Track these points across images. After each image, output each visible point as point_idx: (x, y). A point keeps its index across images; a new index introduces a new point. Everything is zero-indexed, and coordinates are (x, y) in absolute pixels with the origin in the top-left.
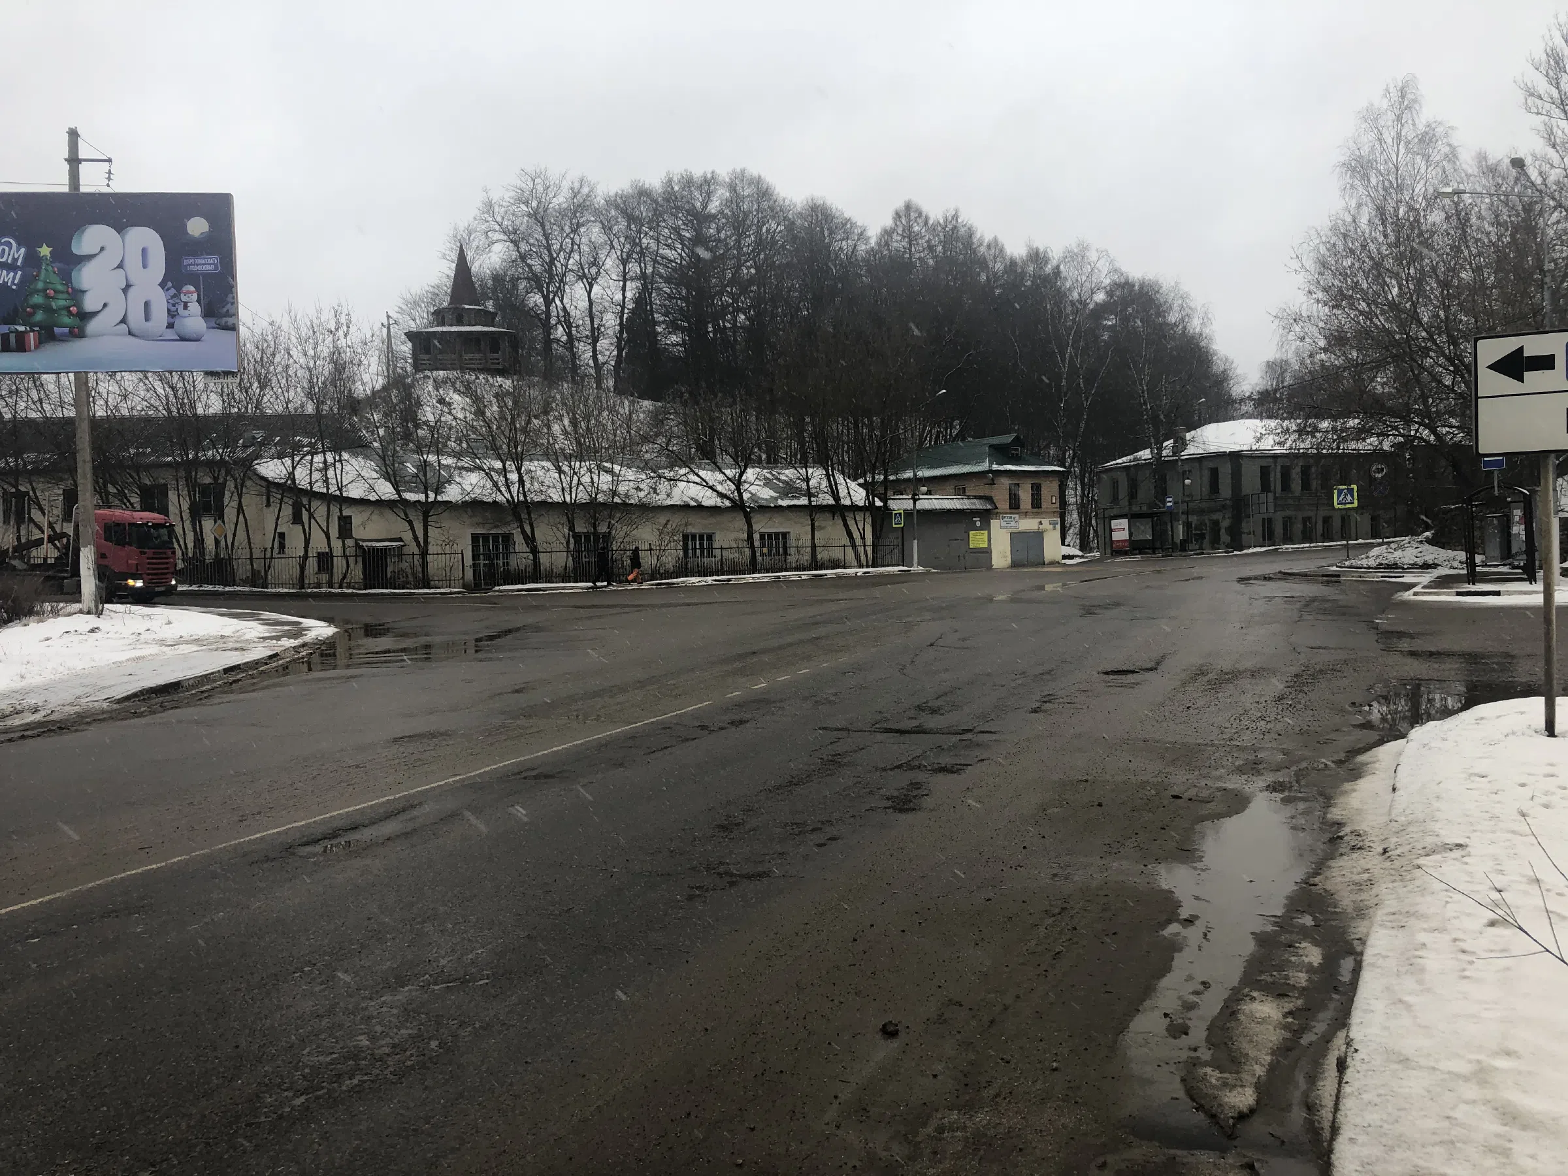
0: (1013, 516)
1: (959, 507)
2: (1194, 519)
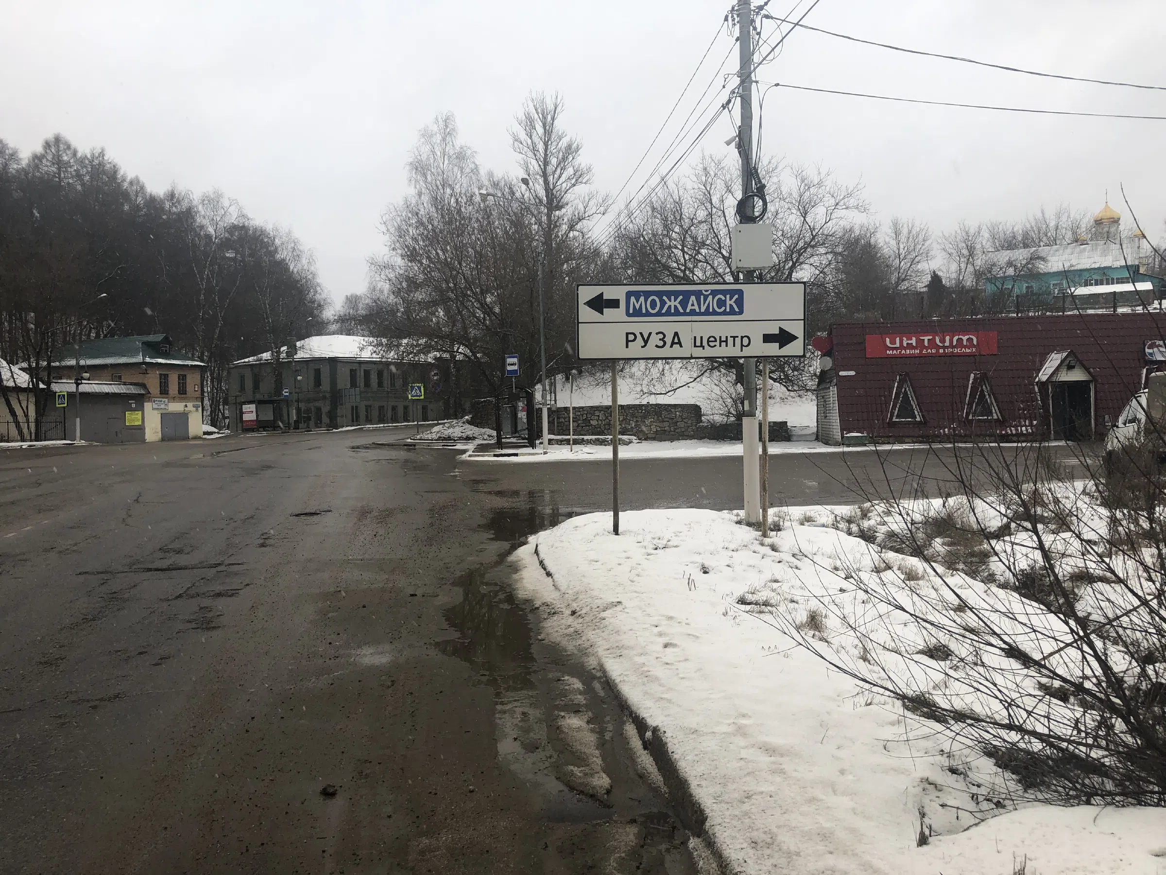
0: (163, 400)
1: (117, 391)
2: (302, 406)
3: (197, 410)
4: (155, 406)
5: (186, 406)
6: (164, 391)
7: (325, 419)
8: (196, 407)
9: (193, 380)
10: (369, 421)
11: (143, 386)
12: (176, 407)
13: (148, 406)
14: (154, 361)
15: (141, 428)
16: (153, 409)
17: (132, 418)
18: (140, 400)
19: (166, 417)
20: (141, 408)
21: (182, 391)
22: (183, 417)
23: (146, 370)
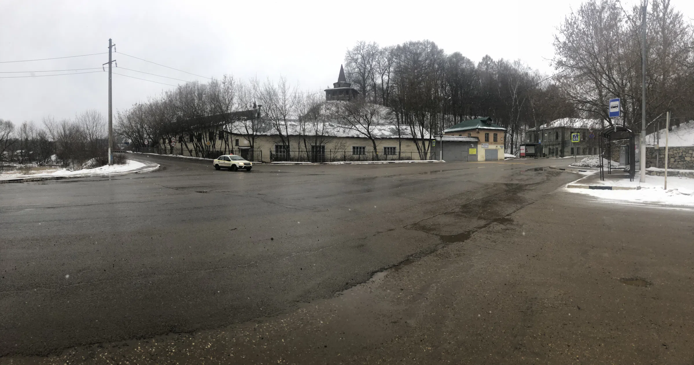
0: (486, 144)
1: (472, 140)
2: (551, 147)
3: (502, 148)
4: (483, 146)
5: (497, 147)
6: (487, 140)
7: (559, 153)
8: (502, 147)
9: (500, 136)
10: (578, 154)
11: (478, 138)
12: (492, 147)
13: (479, 146)
14: (482, 128)
15: (476, 156)
16: (482, 148)
17: (472, 151)
18: (476, 144)
19: (487, 151)
20: (476, 147)
21: (495, 140)
22: (496, 151)
23: (478, 131)
